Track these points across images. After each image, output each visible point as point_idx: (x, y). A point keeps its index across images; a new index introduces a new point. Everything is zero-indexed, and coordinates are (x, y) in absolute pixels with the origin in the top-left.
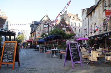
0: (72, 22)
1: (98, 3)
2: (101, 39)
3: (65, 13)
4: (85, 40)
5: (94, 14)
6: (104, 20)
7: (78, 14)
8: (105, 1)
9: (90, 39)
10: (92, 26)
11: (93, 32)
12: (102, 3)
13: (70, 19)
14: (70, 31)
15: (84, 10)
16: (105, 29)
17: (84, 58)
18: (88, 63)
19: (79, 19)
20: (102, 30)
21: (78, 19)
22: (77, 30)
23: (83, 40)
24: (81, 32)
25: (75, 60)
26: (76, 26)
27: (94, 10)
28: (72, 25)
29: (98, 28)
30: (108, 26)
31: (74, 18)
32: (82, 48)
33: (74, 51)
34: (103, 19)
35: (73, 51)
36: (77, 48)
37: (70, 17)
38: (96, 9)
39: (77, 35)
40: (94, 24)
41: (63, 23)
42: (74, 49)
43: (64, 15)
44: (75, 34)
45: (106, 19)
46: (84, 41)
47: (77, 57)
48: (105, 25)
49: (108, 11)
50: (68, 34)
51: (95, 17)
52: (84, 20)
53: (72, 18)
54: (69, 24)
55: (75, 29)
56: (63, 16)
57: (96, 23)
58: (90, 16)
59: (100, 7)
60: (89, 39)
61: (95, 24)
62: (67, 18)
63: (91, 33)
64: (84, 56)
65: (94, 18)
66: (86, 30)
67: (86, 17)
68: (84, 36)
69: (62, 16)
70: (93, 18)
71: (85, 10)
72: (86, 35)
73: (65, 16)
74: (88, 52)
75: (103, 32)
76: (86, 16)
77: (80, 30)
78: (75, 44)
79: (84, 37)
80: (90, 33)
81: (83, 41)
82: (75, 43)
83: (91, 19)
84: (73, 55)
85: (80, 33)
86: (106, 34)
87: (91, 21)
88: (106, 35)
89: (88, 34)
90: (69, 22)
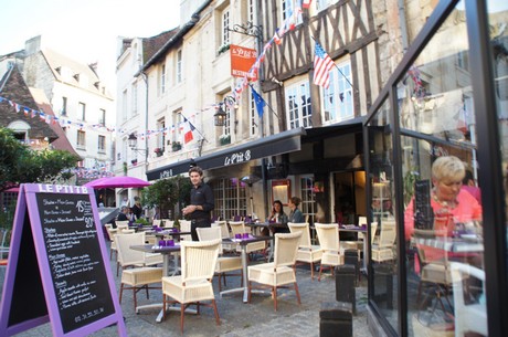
0: (65, 99)
1: (197, 17)
2: (206, 180)
3: (32, 48)
4: (130, 189)
5: (174, 65)
6: (221, 94)
7: (96, 64)
8: (225, 12)
9: (152, 182)
10: (162, 121)
11: (169, 148)
12: (213, 18)
13: (56, 83)
14: (51, 140)
15: (127, 43)
16: (225, 136)
17: (136, 289)
18: (159, 319)
19: (100, 85)
20: (207, 138)
21: (96, 85)
22: (92, 138)
23: (119, 186)
24: (108, 151)
25: (78, 319)
26: (84, 119)
27: (177, 47)
28: (64, 113)
29: (193, 128)
30: (236, 123)
31: (76, 77)
32: (115, 227)
33: (68, 253)
34: (214, 88)
35: (61, 252)
36: (94, 228)
37: (58, 70)
38: (185, 43)
39: (89, 164)
40: (175, 112)
41: (17, 97)
42: (71, 239)
43: (23, 58)
44: (81, 160)
45: (229, 90)
46: (125, 193)
47: (92, 289)
48: (224, 114)
49: (241, 51)
50: (40, 153)
51: (180, 80)
52: (125, 92)
53: (66, 75)
54: (48, 109)
55: (81, 133)
56: (20, 61)
57: (181, 109)
58: (154, 72)
59: (205, 34)
60: (149, 179)
61: (177, 112)
62: (41, 75)
63: (160, 152)
64: (136, 275)
65: (174, 85)
66: (132, 137)
67: (137, 76)
68: (126, 170)
69: (13, 59)
70: (168, 85)
71: (133, 44)
72: (134, 162)
73: (27, 61)
74: (156, 251)
75: (212, 148)
76: (137, 69)
77: (102, 138)
78: (79, 204)
79: (123, 174)
80: (153, 154)
81: (117, 190)
82: (75, 197)
83: (159, 88)
84: (61, 280)
85: (103, 157)
86: (234, 156)
87: (158, 95)
88: (235, 161)
89: (141, 158)
90: (50, 95)
